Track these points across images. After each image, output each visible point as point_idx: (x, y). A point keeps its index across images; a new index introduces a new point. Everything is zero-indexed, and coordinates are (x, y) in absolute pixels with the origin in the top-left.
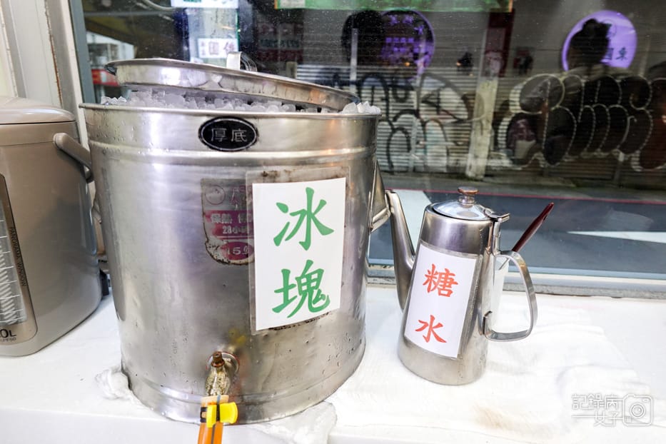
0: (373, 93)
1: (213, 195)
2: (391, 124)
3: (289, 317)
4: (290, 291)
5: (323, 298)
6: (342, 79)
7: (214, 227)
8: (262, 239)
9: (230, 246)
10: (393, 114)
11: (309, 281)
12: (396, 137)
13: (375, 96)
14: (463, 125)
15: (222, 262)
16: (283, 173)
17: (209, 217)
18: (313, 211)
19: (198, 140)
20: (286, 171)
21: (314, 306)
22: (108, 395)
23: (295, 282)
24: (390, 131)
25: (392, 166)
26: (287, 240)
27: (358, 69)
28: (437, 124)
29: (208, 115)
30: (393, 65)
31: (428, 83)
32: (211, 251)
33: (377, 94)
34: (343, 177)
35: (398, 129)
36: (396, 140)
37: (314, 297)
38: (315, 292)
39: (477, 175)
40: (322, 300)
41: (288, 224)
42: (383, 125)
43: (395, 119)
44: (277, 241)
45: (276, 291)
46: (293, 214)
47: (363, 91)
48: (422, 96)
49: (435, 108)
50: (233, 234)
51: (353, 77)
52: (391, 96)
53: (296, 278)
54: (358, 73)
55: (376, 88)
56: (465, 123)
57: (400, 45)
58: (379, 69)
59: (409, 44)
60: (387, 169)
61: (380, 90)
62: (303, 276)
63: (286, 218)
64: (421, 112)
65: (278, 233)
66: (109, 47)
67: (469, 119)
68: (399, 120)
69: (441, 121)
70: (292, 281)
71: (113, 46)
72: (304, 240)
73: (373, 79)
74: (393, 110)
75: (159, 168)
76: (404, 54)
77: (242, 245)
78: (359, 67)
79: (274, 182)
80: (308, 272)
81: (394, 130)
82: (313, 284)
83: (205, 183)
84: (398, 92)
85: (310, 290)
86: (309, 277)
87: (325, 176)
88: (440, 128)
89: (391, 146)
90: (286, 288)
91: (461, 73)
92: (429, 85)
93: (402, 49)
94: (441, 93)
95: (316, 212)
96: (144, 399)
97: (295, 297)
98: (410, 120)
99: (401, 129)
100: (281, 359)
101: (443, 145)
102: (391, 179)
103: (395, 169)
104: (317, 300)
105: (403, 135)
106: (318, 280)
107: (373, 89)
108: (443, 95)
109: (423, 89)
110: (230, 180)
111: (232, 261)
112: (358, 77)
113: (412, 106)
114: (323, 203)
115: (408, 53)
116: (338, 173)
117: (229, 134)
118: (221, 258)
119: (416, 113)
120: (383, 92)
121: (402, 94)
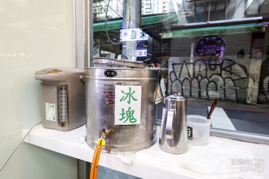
0: (200, 67)
1: (107, 88)
2: (208, 79)
3: (124, 122)
4: (124, 115)
5: (134, 119)
6: (187, 62)
7: (106, 96)
8: (117, 100)
9: (109, 101)
10: (209, 75)
11: (130, 113)
12: (210, 85)
13: (201, 68)
14: (244, 80)
15: (107, 105)
16: (123, 83)
17: (105, 93)
18: (131, 94)
19: (104, 75)
20: (124, 83)
21: (131, 121)
22: (81, 141)
23: (126, 113)
24: (208, 82)
25: (209, 97)
26: (123, 100)
27: (193, 58)
28: (230, 79)
29: (106, 69)
30: (207, 56)
31: (226, 62)
32: (105, 101)
33: (202, 67)
34: (141, 85)
35: (211, 81)
36: (210, 86)
37: (131, 118)
38: (132, 117)
39: (252, 103)
40: (134, 120)
41: (124, 96)
42: (205, 80)
43: (210, 77)
44: (121, 100)
45: (120, 114)
46: (125, 94)
47: (196, 66)
48: (223, 68)
49: (229, 73)
50: (110, 98)
51: (192, 61)
52: (208, 68)
53: (126, 112)
54: (193, 60)
55: (202, 65)
56: (245, 79)
57: (211, 48)
58: (203, 58)
59: (214, 48)
60: (206, 98)
61: (203, 66)
62: (128, 111)
63: (124, 94)
64: (222, 74)
65: (121, 98)
66: (108, 54)
67: (247, 77)
68: (212, 77)
69: (233, 78)
70: (125, 112)
71: (109, 54)
72: (128, 101)
73: (200, 62)
74: (209, 73)
75: (97, 81)
76: (212, 52)
77: (112, 101)
78: (194, 57)
79: (121, 85)
80: (129, 110)
81: (210, 82)
82: (131, 114)
83: (105, 85)
84: (212, 66)
85: (130, 116)
86: (130, 112)
87: (135, 84)
88: (232, 81)
89: (208, 88)
90: (123, 114)
91: (239, 58)
92: (226, 63)
93: (211, 50)
94: (232, 66)
95: (132, 94)
96: (88, 144)
97: (126, 117)
98: (217, 78)
99: (213, 81)
100: (121, 135)
101: (234, 89)
102: (208, 102)
103: (210, 98)
104: (132, 119)
105: (214, 84)
106: (133, 113)
107: (200, 65)
108: (233, 67)
109: (223, 65)
110: (110, 84)
111: (110, 105)
112: (193, 61)
113: (218, 72)
114: (134, 92)
115: (214, 51)
116: (139, 84)
117: (111, 73)
118: (107, 104)
119: (220, 75)
120: (204, 66)
121: (213, 67)
